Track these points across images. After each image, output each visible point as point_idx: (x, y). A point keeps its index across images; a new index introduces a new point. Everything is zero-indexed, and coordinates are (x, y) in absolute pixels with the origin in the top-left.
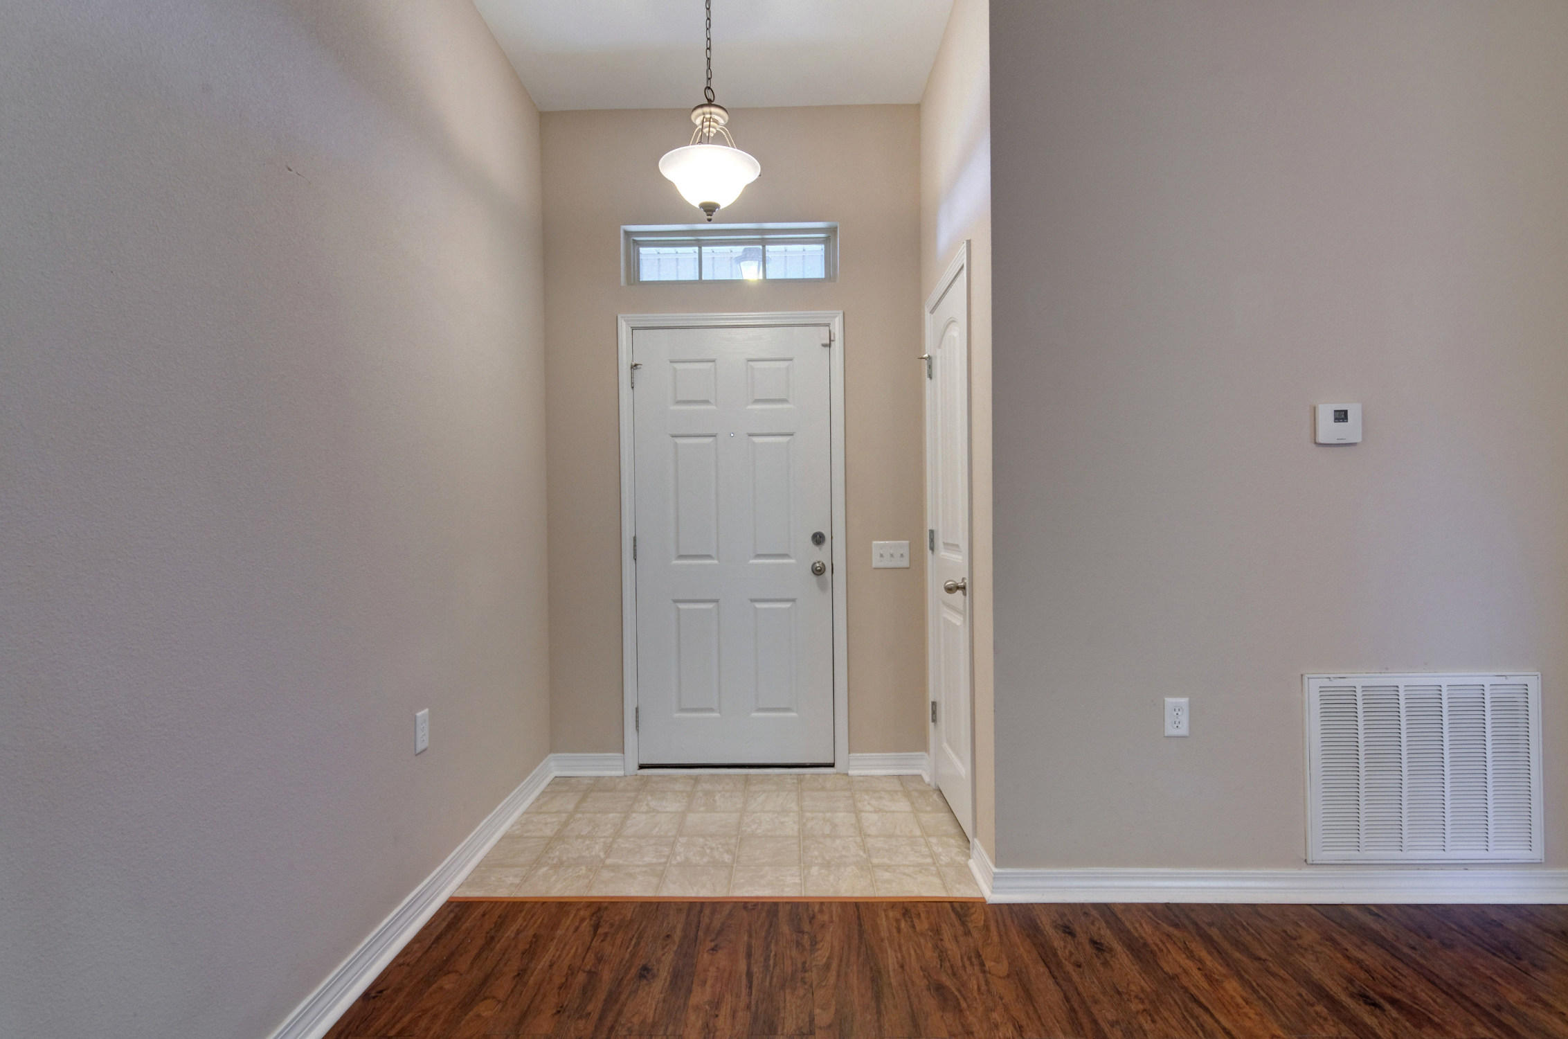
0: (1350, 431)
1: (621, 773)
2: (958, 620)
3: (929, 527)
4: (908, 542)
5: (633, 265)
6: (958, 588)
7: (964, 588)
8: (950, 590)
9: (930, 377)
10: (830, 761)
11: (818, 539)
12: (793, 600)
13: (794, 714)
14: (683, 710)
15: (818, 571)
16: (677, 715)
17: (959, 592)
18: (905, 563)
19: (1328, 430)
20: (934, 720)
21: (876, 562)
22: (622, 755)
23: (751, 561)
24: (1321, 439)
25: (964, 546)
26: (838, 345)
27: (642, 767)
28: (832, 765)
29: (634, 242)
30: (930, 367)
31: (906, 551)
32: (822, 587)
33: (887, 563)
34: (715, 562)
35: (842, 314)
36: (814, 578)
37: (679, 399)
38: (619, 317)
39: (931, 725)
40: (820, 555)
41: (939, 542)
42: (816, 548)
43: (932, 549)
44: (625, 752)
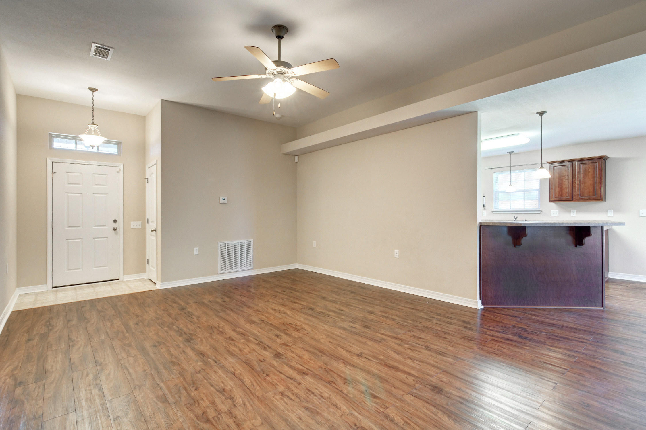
0: (225, 202)
1: (46, 290)
2: (154, 238)
3: (147, 218)
4: (141, 222)
5: (51, 143)
6: (154, 230)
7: (155, 231)
8: (152, 231)
9: (148, 183)
10: (118, 278)
11: (115, 221)
12: (107, 237)
13: (107, 267)
14: (69, 270)
15: (115, 229)
16: (67, 271)
17: (154, 231)
18: (140, 227)
19: (222, 201)
20: (148, 263)
21: (132, 227)
22: (46, 285)
23: (94, 228)
24: (221, 203)
25: (155, 222)
26: (121, 172)
27: (53, 288)
28: (118, 279)
29: (51, 136)
30: (148, 181)
31: (141, 224)
32: (116, 234)
33: (135, 227)
34: (81, 228)
35: (123, 165)
36: (113, 231)
37: (69, 183)
38: (48, 158)
39: (147, 264)
40: (116, 225)
41: (150, 221)
42: (114, 224)
43: (148, 223)
44: (48, 283)
